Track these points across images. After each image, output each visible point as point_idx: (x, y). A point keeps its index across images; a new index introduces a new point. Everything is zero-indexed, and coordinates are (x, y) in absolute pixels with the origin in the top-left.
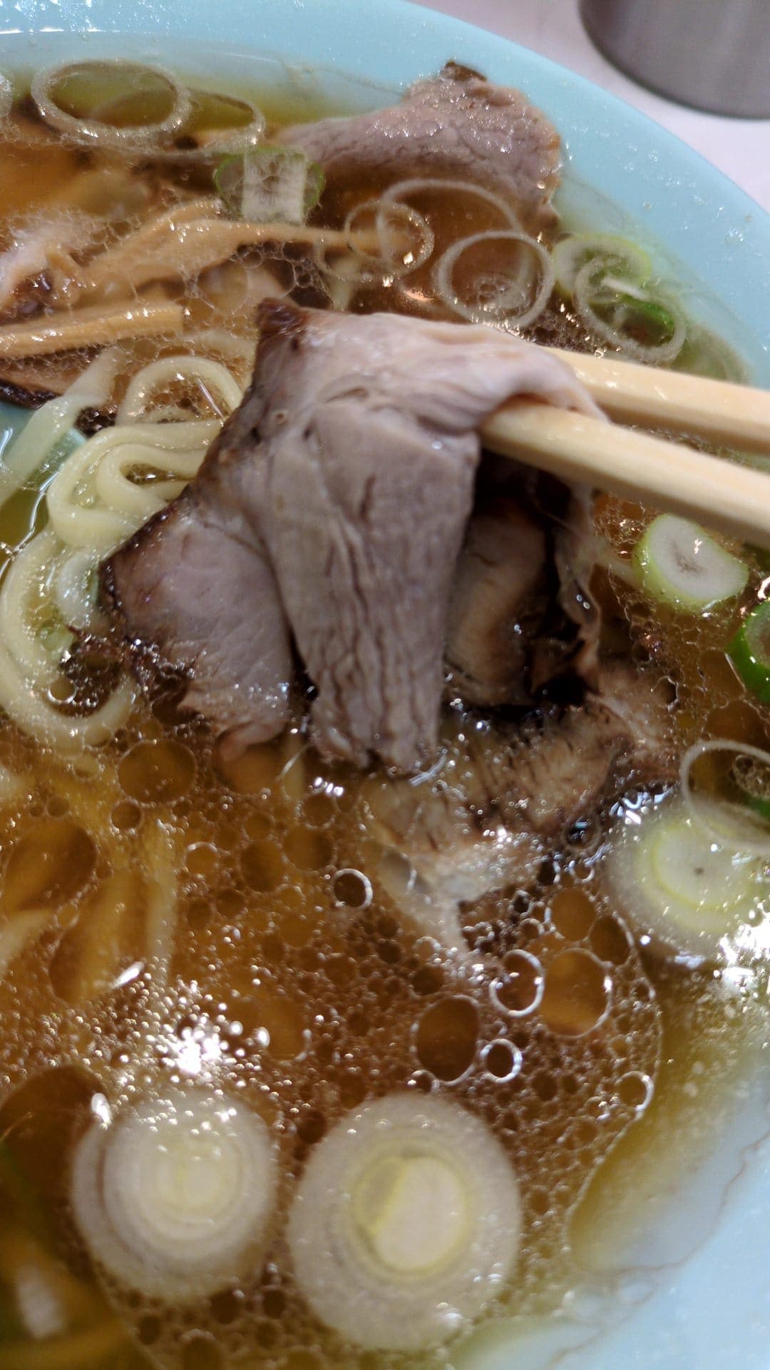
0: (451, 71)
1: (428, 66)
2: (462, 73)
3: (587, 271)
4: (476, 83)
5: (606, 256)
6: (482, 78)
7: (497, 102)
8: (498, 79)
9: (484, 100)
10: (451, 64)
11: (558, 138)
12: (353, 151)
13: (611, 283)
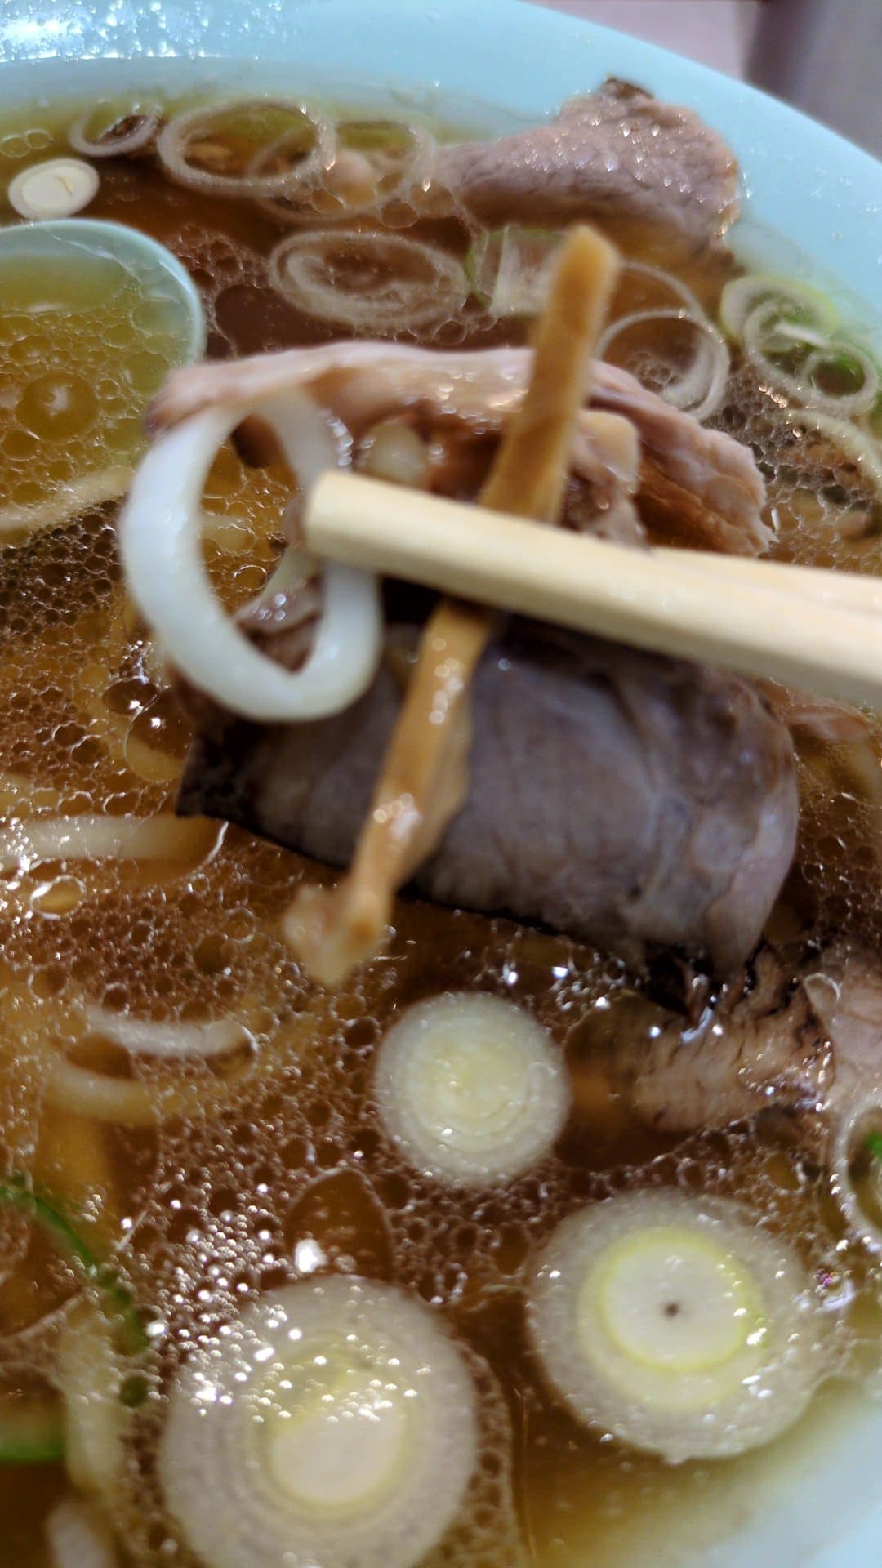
0: (613, 88)
1: (586, 82)
2: (626, 90)
3: (760, 314)
4: (640, 101)
5: (785, 300)
6: (649, 96)
7: (667, 122)
8: (667, 97)
9: (650, 121)
10: (612, 81)
11: (735, 163)
12: (495, 175)
13: (787, 329)
